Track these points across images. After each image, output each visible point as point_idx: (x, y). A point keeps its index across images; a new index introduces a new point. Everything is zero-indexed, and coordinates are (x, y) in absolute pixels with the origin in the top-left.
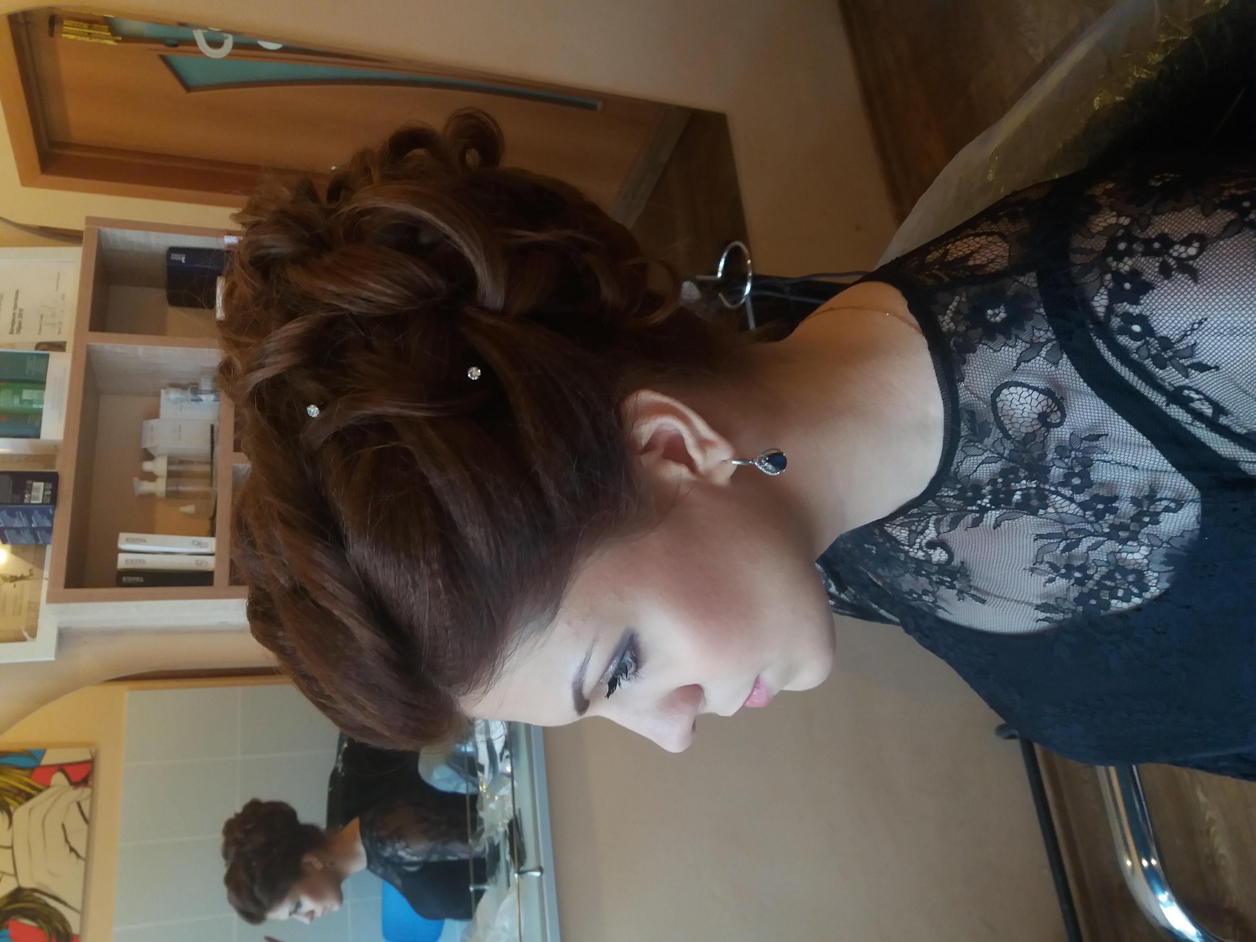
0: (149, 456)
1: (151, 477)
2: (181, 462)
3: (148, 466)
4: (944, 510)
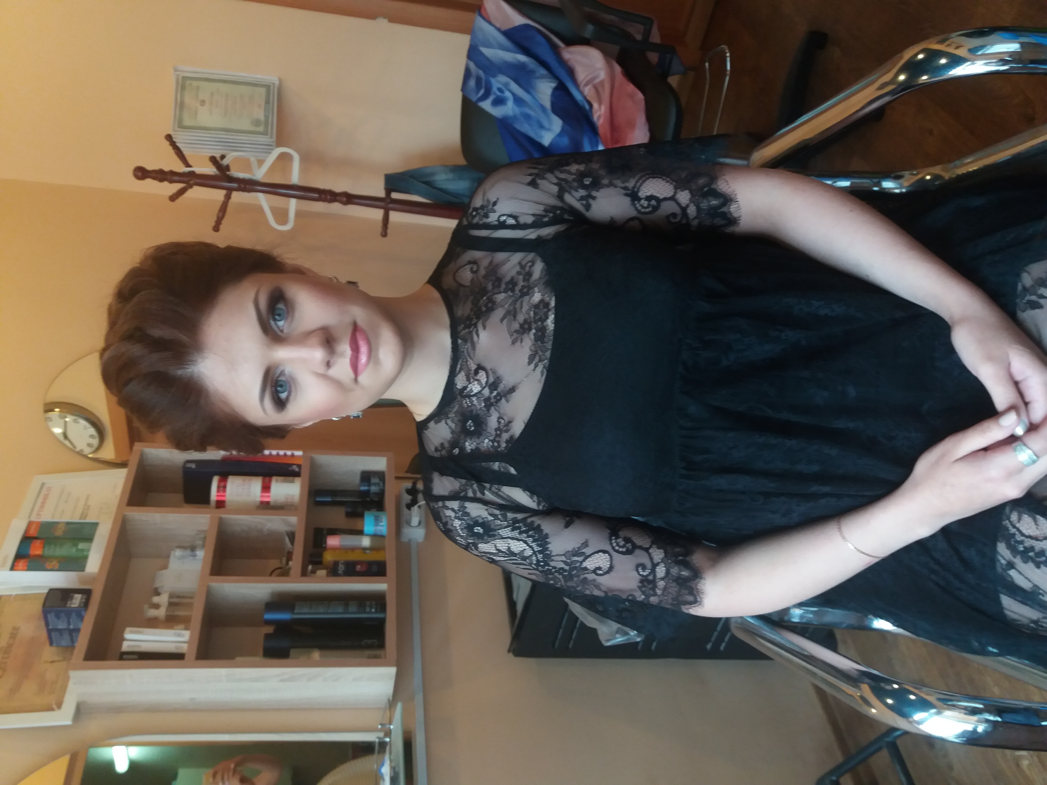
0: (158, 594)
1: (157, 606)
2: (178, 597)
3: (156, 599)
4: (465, 341)
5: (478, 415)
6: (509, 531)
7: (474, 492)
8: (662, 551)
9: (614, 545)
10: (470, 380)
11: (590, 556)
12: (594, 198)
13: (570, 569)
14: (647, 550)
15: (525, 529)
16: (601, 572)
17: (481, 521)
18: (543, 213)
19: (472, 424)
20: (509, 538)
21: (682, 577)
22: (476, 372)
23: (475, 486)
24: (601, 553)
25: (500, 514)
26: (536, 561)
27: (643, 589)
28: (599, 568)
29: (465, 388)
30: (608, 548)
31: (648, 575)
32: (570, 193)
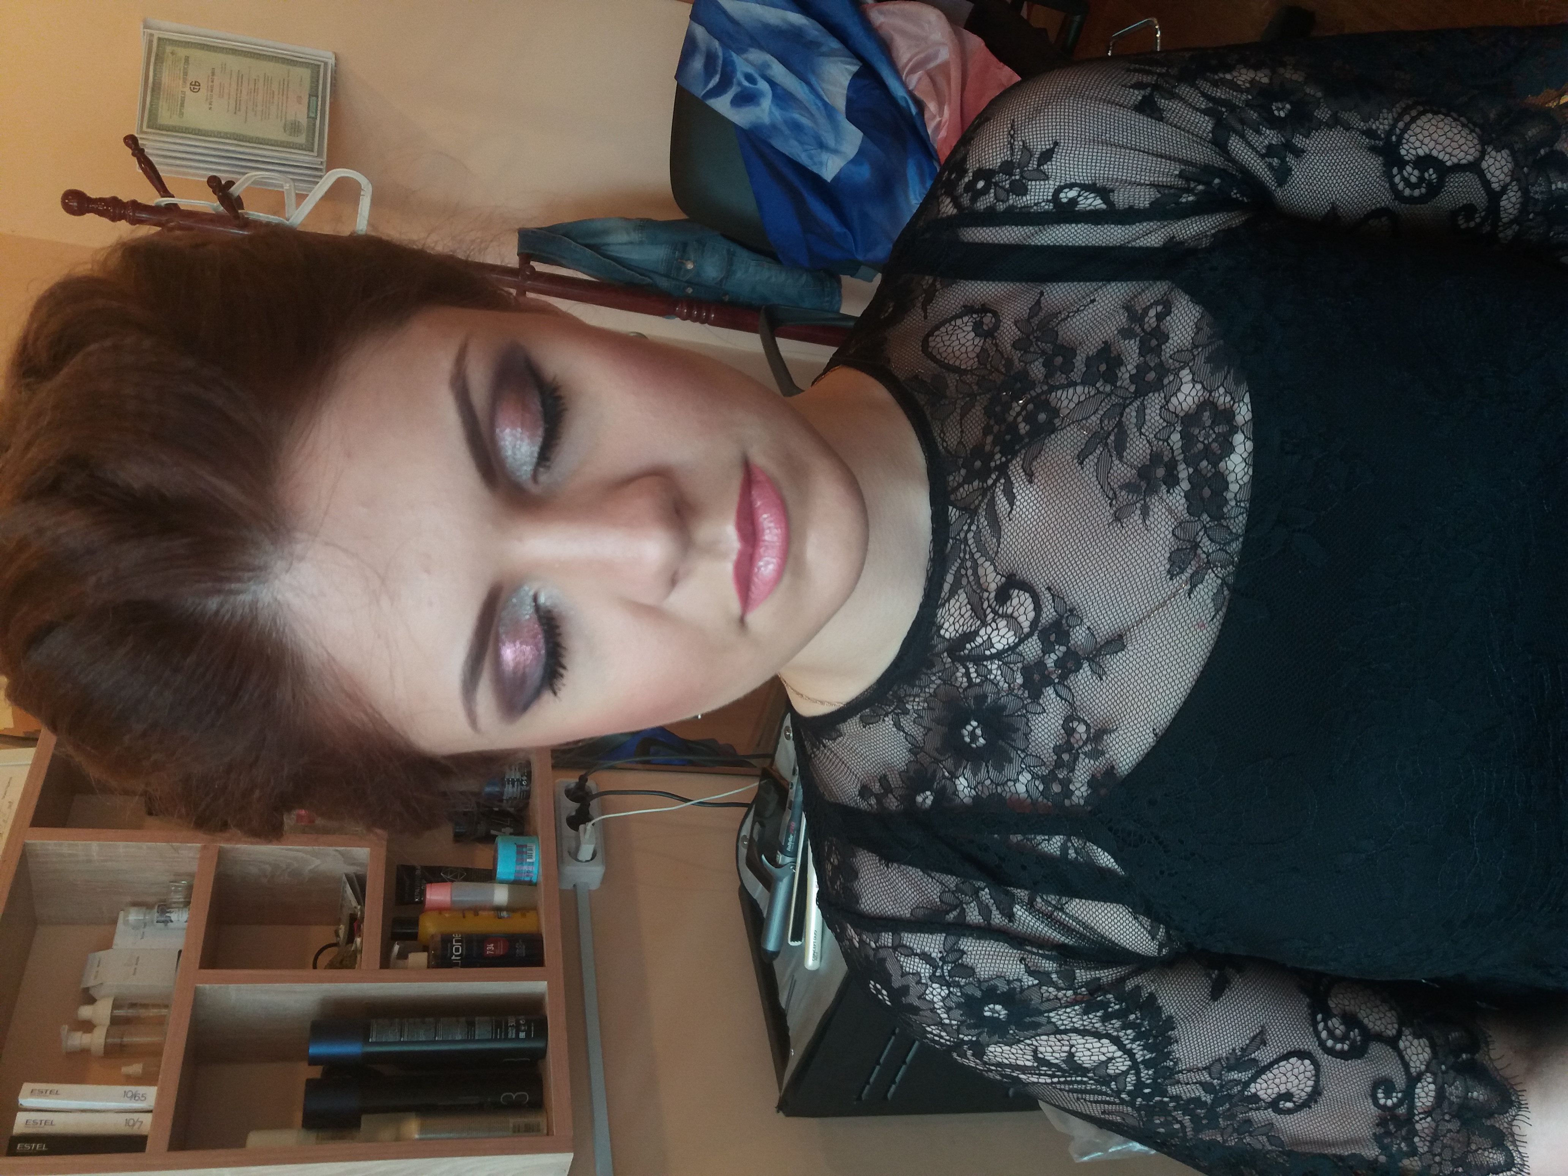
2: (131, 1005)
4: (970, 512)
5: (998, 710)
6: (1077, 1015)
7: (985, 911)
8: (1424, 1041)
9: (1324, 1034)
10: (986, 616)
11: (1269, 1067)
12: (1299, 153)
13: (1213, 1100)
14: (1393, 1042)
15: (1117, 1007)
16: (1289, 1105)
17: (1003, 987)
18: (1180, 183)
19: (979, 732)
20: (1075, 1030)
21: (1472, 1103)
22: (1003, 596)
23: (985, 894)
24: (1295, 1059)
25: (1056, 972)
26: (1134, 1085)
27: (1386, 1141)
28: (1288, 1096)
29: (970, 636)
30: (1310, 1044)
31: (1396, 1106)
32: (1242, 136)
